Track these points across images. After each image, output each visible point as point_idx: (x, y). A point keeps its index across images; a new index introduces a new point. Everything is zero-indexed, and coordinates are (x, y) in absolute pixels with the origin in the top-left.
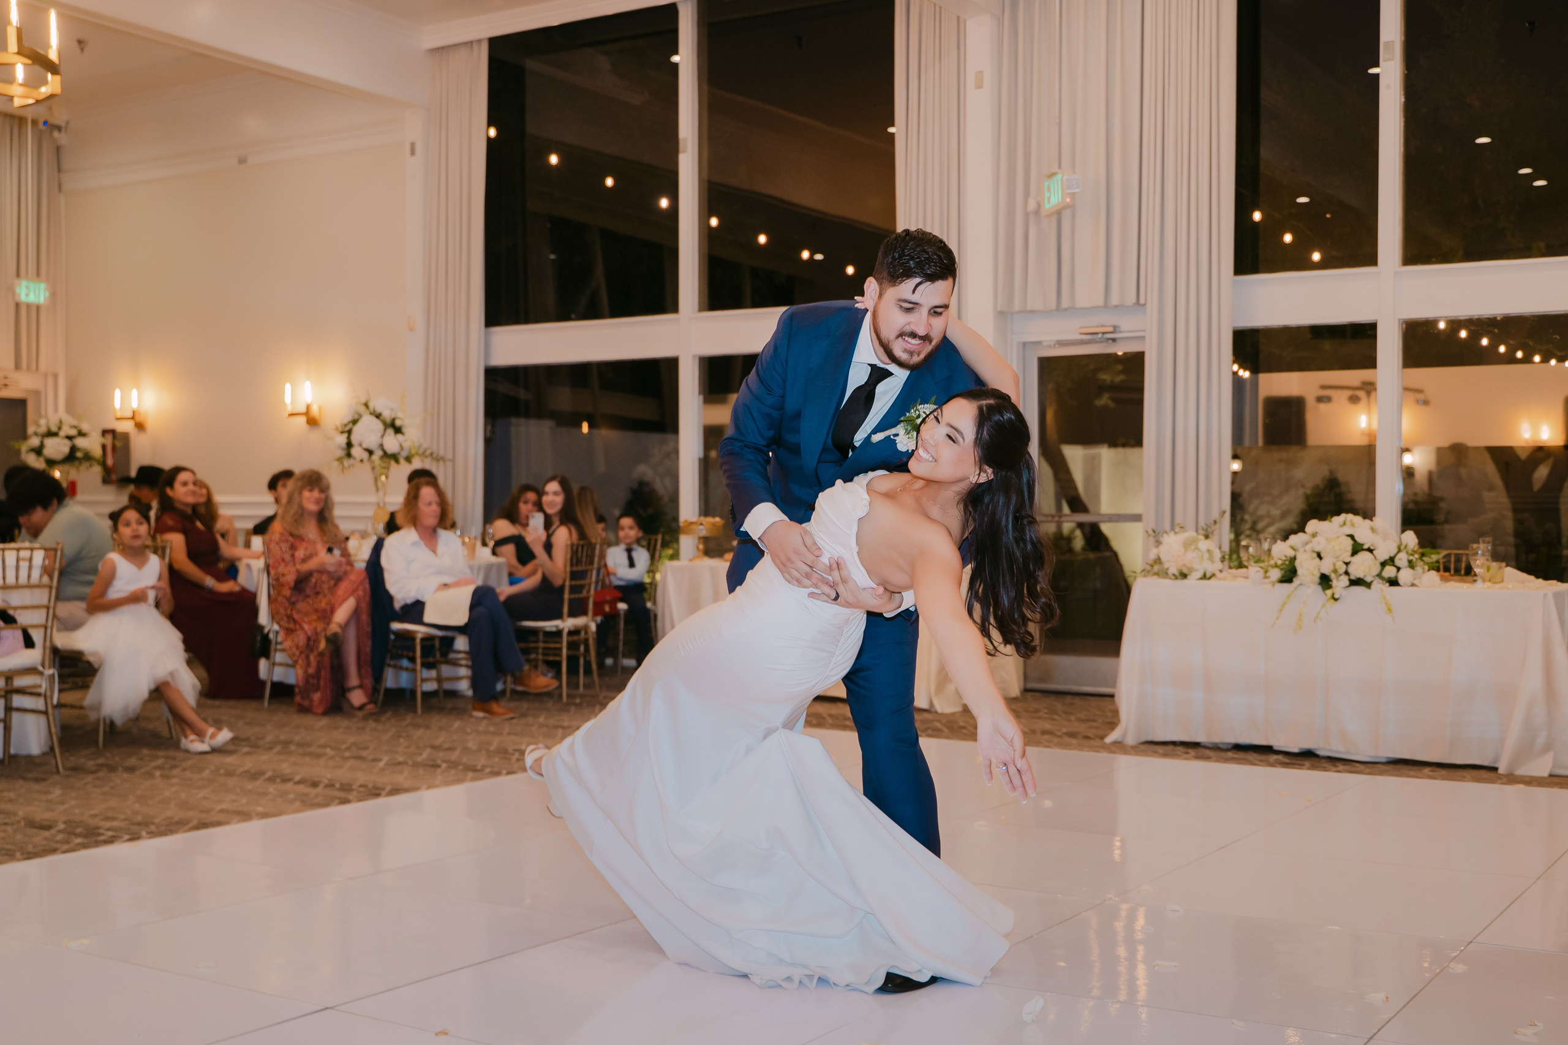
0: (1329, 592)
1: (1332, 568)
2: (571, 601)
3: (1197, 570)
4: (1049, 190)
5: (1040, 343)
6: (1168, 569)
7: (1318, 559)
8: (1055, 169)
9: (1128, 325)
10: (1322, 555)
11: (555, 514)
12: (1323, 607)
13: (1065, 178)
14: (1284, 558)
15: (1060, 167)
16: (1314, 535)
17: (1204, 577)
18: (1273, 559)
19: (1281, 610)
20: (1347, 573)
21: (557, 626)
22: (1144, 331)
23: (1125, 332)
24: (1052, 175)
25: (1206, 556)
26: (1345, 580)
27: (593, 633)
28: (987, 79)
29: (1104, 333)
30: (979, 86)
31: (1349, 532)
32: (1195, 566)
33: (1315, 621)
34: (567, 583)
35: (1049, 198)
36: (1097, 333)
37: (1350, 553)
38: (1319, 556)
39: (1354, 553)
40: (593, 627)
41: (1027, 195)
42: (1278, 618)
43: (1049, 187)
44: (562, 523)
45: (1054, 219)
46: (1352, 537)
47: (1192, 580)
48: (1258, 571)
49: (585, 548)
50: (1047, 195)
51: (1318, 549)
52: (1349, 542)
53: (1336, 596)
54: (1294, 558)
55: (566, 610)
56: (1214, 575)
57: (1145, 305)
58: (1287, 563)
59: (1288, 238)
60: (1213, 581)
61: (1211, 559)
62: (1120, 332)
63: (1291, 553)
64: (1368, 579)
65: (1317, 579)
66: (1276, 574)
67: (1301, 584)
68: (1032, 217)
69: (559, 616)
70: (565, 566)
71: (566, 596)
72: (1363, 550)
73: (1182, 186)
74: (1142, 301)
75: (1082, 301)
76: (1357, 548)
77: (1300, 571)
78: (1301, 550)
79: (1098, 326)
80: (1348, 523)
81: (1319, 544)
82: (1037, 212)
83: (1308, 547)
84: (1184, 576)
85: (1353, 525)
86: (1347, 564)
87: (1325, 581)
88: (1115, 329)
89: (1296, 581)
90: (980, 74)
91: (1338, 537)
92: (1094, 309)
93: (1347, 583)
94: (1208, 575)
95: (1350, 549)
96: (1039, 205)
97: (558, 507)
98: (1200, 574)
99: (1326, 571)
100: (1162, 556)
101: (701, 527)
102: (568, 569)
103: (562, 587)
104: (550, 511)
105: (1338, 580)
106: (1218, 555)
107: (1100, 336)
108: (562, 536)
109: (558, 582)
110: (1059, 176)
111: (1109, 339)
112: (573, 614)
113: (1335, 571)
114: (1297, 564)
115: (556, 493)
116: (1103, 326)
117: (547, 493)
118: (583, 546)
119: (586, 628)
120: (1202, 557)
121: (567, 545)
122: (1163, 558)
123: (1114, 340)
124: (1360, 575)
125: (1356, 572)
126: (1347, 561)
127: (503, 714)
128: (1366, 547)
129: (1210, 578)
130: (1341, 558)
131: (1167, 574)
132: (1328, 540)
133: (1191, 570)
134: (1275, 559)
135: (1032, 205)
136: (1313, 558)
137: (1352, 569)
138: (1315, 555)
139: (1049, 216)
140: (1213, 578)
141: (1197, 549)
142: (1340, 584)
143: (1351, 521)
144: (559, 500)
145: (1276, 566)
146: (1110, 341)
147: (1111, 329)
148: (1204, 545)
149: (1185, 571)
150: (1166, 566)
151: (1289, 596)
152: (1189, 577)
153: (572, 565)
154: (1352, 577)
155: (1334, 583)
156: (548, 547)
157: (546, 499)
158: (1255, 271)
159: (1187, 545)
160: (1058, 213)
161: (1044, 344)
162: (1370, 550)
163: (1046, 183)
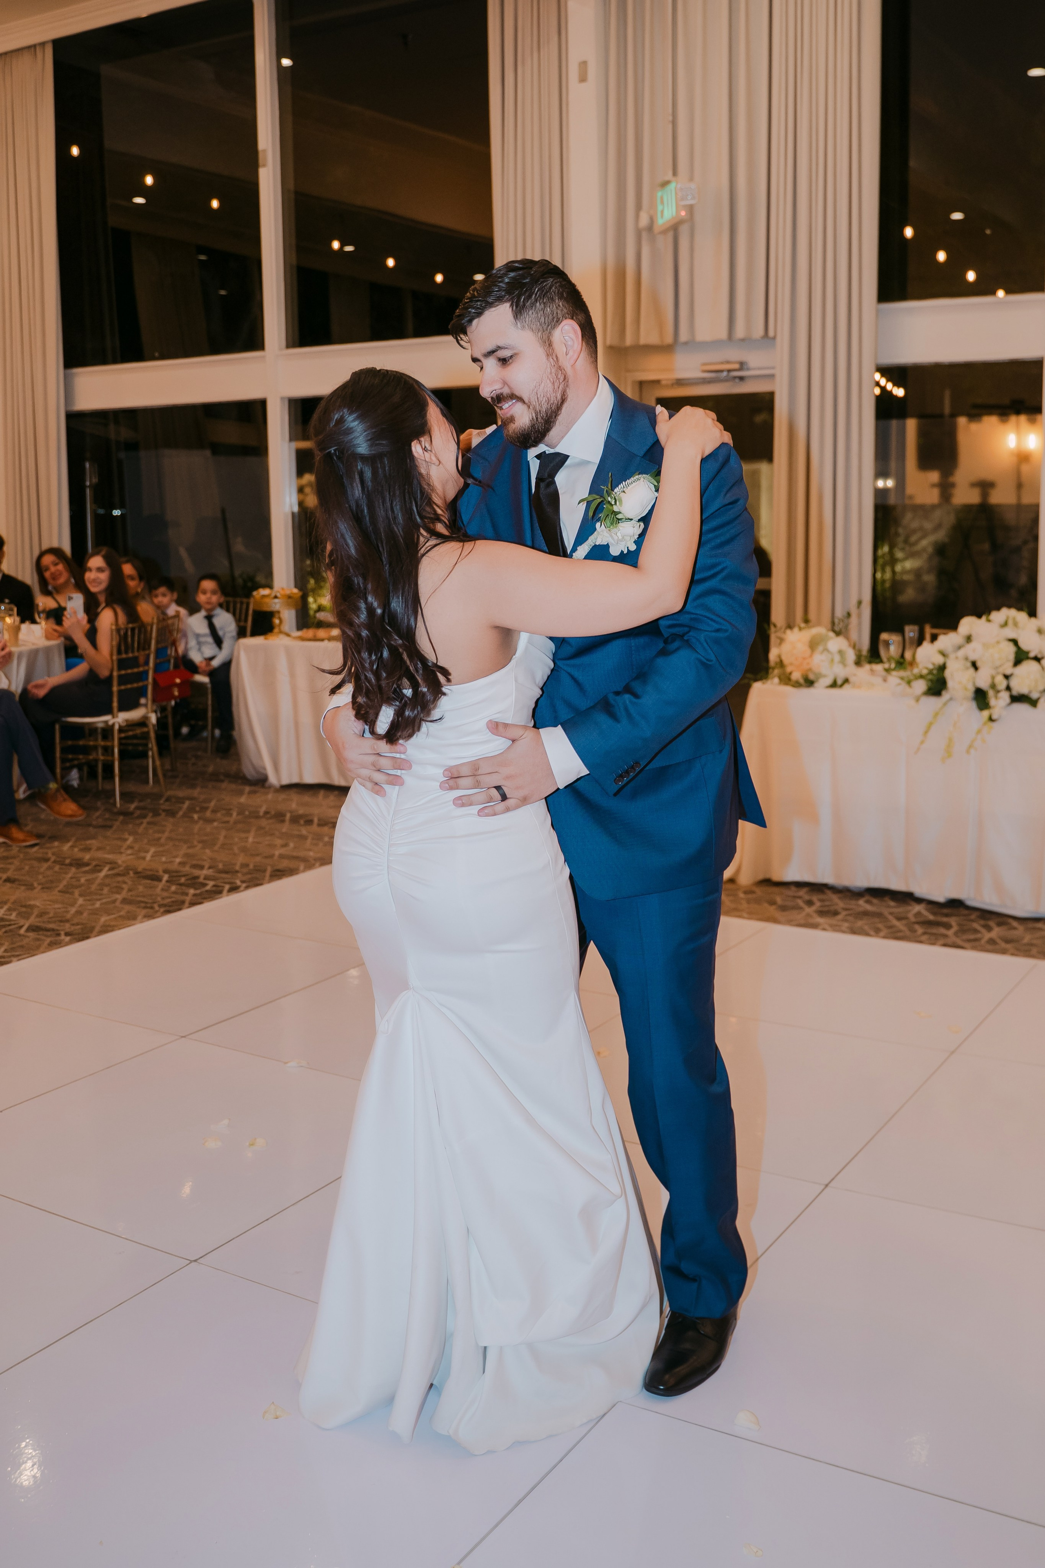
0: (986, 713)
1: (989, 681)
2: (120, 692)
3: (825, 676)
4: (662, 202)
5: (658, 382)
6: (790, 673)
7: (972, 670)
8: (669, 176)
9: (757, 361)
10: (978, 664)
11: (100, 592)
12: (979, 732)
13: (679, 186)
14: (931, 667)
15: (675, 173)
16: (969, 639)
17: (834, 685)
18: (917, 667)
19: (926, 732)
20: (1008, 688)
21: (106, 722)
22: (773, 368)
23: (754, 369)
24: (665, 184)
25: (837, 658)
26: (1005, 697)
27: (154, 726)
28: (592, 71)
29: (729, 371)
30: (583, 79)
31: (1012, 635)
32: (824, 671)
33: (968, 752)
34: (115, 674)
35: (662, 212)
36: (722, 371)
37: (1011, 663)
38: (974, 665)
39: (1018, 662)
40: (153, 718)
41: (639, 207)
42: (922, 742)
43: (662, 198)
44: (108, 604)
45: (670, 235)
46: (1015, 642)
47: (819, 691)
48: (899, 684)
49: (137, 631)
50: (660, 208)
51: (973, 657)
52: (1011, 649)
53: (994, 717)
54: (943, 668)
55: (115, 704)
56: (846, 681)
57: (774, 338)
58: (935, 672)
59: (941, 256)
60: (846, 690)
61: (843, 662)
62: (748, 369)
63: (940, 660)
64: (1034, 696)
65: (970, 693)
66: (921, 686)
67: (951, 699)
68: (644, 235)
69: (109, 711)
70: (111, 655)
71: (115, 689)
72: (1028, 658)
73: (817, 196)
74: (771, 333)
75: (703, 334)
76: (1021, 657)
77: (950, 684)
78: (952, 656)
79: (722, 363)
80: (1010, 622)
81: (974, 651)
82: (650, 228)
83: (961, 653)
84: (809, 683)
85: (1016, 624)
86: (1007, 677)
87: (981, 697)
88: (742, 365)
89: (946, 696)
90: (583, 65)
91: (998, 642)
92: (716, 344)
93: (1008, 700)
94: (839, 682)
95: (1012, 657)
96: (652, 220)
97: (103, 586)
98: (829, 681)
99: (984, 684)
100: (784, 658)
101: (276, 600)
102: (115, 657)
103: (110, 678)
104: (94, 589)
105: (996, 697)
106: (851, 655)
107: (725, 374)
108: (107, 619)
109: (104, 673)
110: (673, 186)
111: (735, 377)
112: (123, 708)
113: (993, 686)
114: (947, 674)
115: (100, 570)
116: (728, 362)
117: (90, 570)
118: (133, 630)
119: (143, 722)
120: (832, 660)
121: (112, 631)
122: (786, 661)
123: (742, 378)
124: (1024, 690)
125: (1020, 686)
126: (1008, 672)
127: (24, 841)
128: (1032, 655)
129: (841, 686)
130: (1001, 670)
131: (789, 679)
132: (986, 646)
133: (819, 676)
134: (921, 666)
135: (644, 221)
136: (967, 668)
137: (1015, 684)
138: (969, 664)
139: (664, 232)
140: (846, 686)
141: (826, 650)
142: (999, 702)
143: (1014, 619)
144: (104, 577)
145: (922, 677)
146: (737, 380)
147: (737, 366)
148: (836, 644)
149: (811, 677)
150: (789, 669)
151: (936, 715)
152: (816, 685)
153: (119, 652)
154: (1014, 693)
155: (992, 702)
156: (92, 634)
157: (89, 576)
158: (903, 296)
159: (813, 645)
160: (675, 228)
161: (663, 382)
162: (1037, 659)
163: (659, 194)
